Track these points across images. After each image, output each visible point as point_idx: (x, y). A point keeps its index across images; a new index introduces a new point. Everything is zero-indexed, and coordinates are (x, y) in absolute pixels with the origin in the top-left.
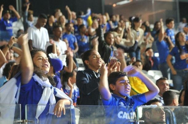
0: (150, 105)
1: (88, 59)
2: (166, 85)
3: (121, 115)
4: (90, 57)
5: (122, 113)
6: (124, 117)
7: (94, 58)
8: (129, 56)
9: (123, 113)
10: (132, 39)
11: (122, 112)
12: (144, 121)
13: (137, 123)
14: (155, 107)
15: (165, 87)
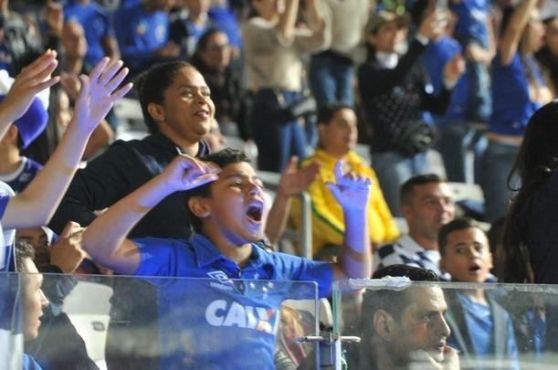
0: (384, 279)
1: (159, 100)
2: (442, 202)
3: (220, 313)
4: (169, 93)
5: (224, 308)
6: (230, 321)
7: (185, 99)
8: (307, 92)
9: (229, 307)
10: (323, 26)
11: (221, 304)
12: (358, 339)
13: (334, 345)
14: (402, 285)
15: (441, 211)
